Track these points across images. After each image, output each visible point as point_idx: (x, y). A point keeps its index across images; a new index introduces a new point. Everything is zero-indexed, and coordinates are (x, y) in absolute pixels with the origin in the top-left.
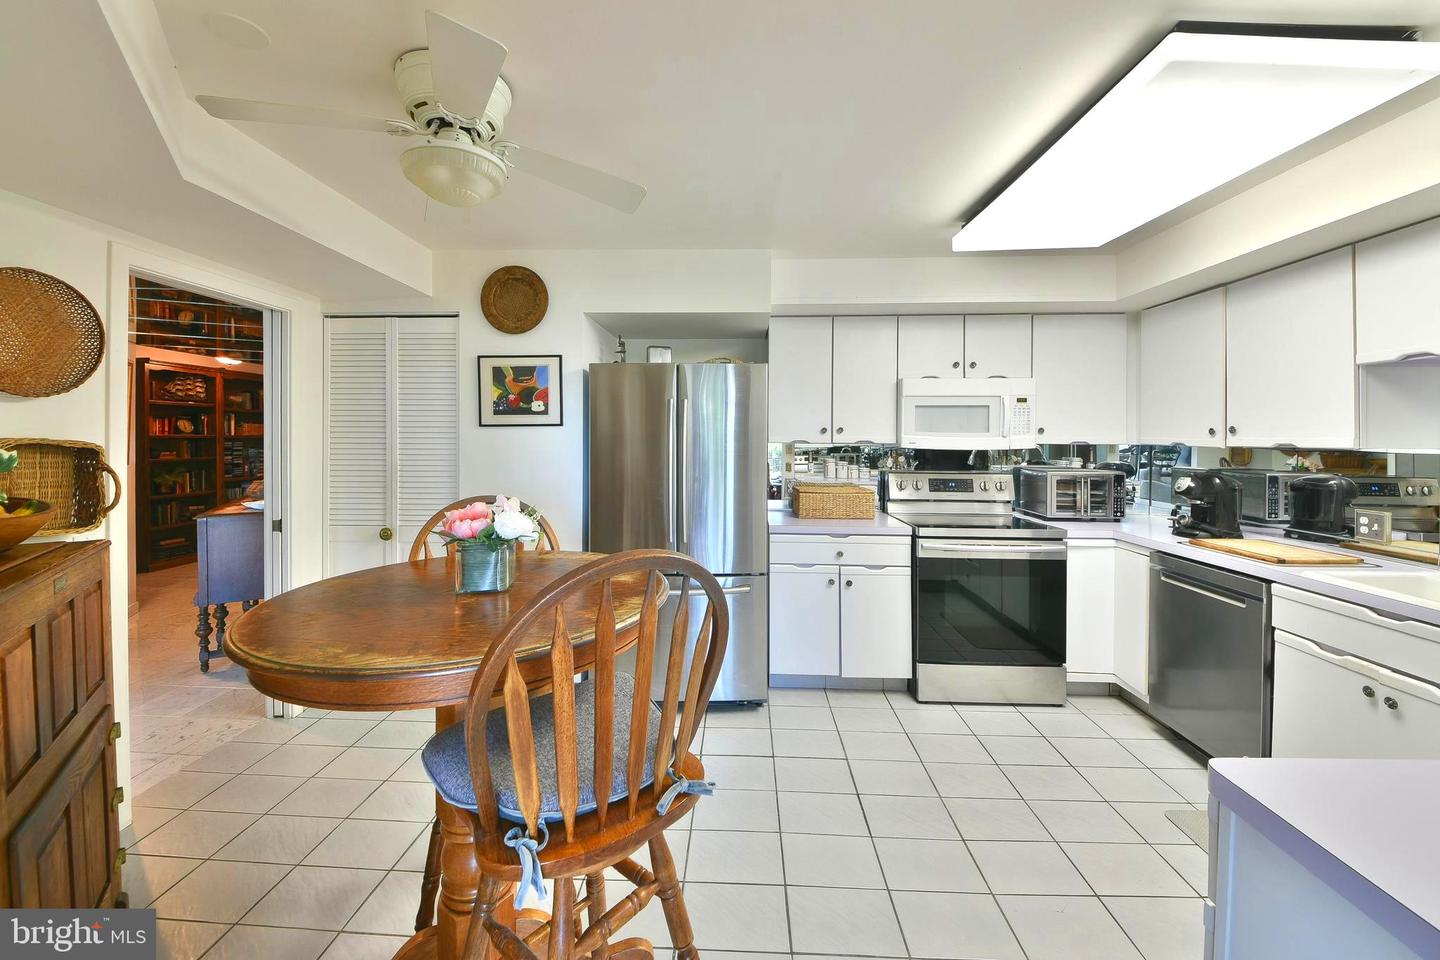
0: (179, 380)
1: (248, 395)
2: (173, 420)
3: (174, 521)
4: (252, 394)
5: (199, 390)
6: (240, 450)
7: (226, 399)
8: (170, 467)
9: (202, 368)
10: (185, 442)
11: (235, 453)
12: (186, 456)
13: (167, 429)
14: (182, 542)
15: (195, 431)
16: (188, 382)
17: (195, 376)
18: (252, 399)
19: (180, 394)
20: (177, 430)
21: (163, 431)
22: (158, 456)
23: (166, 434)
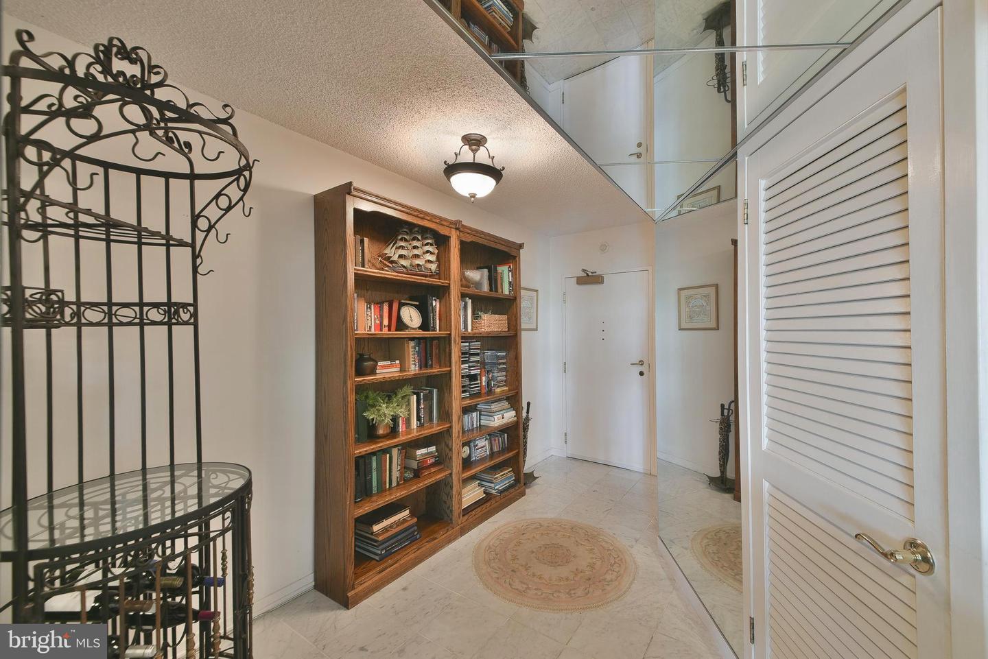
0: (401, 239)
1: (486, 271)
2: (395, 306)
3: (394, 484)
4: (490, 271)
5: (428, 257)
6: (477, 354)
7: (463, 275)
8: (390, 389)
9: (433, 218)
10: (412, 344)
11: (472, 359)
12: (413, 369)
13: (386, 322)
14: (405, 521)
15: (425, 326)
16: (415, 243)
17: (424, 231)
18: (490, 278)
19: (403, 262)
20: (401, 325)
21: (381, 326)
22: (373, 372)
23: (385, 331)
